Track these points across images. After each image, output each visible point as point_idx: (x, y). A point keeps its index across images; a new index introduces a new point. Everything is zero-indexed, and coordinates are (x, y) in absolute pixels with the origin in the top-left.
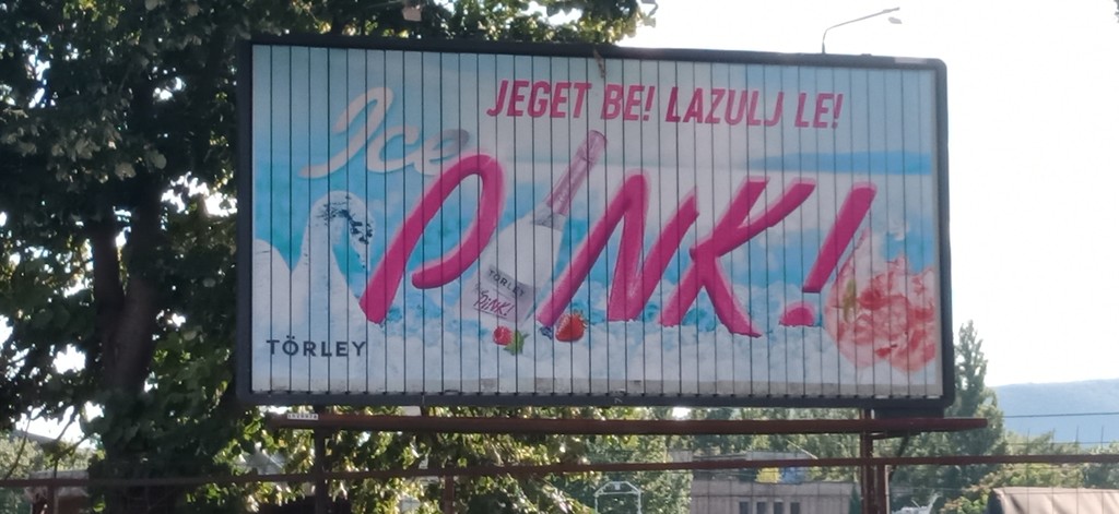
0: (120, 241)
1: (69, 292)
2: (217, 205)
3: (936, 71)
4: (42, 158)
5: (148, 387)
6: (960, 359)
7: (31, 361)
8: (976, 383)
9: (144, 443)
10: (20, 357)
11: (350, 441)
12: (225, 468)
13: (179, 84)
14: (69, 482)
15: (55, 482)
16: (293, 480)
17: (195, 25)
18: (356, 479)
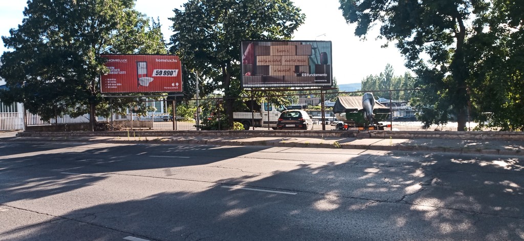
0: (226, 68)
1: (219, 74)
2: (238, 63)
3: (331, 42)
4: (215, 58)
5: (230, 86)
6: (333, 81)
7: (215, 84)
8: (336, 84)
9: (230, 93)
10: (214, 83)
11: (256, 93)
12: (240, 96)
13: (232, 47)
14: (221, 99)
15: (219, 99)
16: (249, 98)
17: (234, 39)
18: (256, 98)
